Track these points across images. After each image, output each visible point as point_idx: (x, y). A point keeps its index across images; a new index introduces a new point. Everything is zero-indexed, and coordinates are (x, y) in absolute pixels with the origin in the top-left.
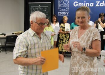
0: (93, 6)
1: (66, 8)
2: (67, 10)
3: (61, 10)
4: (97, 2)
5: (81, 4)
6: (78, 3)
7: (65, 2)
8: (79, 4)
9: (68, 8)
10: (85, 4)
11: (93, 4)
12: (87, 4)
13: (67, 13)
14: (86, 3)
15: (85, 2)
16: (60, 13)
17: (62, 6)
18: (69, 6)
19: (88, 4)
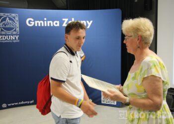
0: (58, 25)
1: (13, 28)
2: (15, 33)
3: (3, 33)
4: (63, 20)
5: (39, 22)
6: (34, 21)
7: (10, 19)
8: (36, 22)
9: (18, 29)
10: (45, 22)
11: (58, 22)
12: (49, 22)
13: (17, 38)
14: (47, 21)
15: (45, 19)
16: (2, 38)
17: (5, 25)
18: (18, 25)
19: (51, 22)
